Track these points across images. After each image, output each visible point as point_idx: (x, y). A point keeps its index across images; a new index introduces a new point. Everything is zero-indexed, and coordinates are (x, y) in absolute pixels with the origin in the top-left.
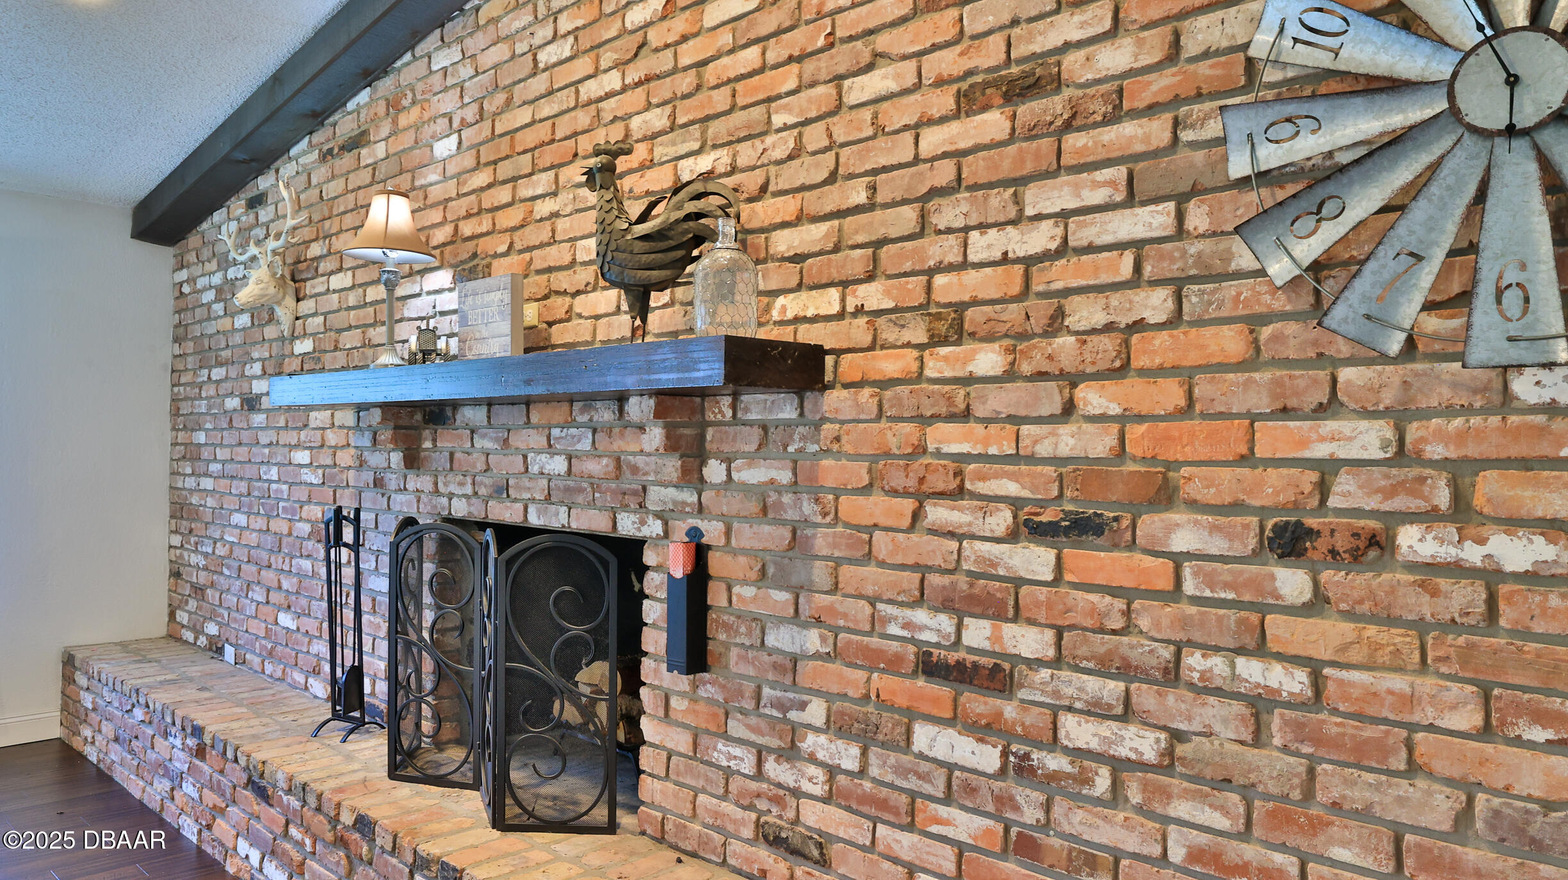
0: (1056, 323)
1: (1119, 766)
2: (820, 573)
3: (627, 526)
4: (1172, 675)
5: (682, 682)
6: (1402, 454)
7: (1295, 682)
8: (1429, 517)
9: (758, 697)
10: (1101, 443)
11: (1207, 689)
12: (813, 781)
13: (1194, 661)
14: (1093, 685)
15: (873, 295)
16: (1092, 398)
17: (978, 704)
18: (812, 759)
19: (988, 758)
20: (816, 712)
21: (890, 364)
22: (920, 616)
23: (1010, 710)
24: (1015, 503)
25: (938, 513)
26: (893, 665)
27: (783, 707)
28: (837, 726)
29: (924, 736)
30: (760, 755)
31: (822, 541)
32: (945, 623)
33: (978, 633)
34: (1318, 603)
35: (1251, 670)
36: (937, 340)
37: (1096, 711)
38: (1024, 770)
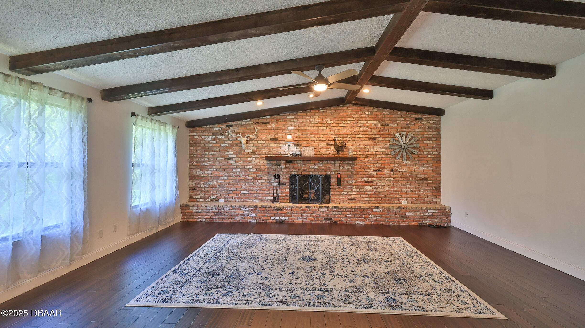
0: (376, 156)
1: (381, 186)
2: (354, 176)
3: (328, 173)
4: (385, 180)
5: (338, 187)
6: (398, 165)
7: (392, 179)
8: (399, 169)
9: (347, 187)
10: (380, 165)
12: (354, 193)
13: (387, 179)
14: (379, 181)
15: (360, 153)
16: (379, 162)
17: (370, 184)
18: (354, 191)
19: (371, 188)
20: (354, 187)
21: (362, 159)
22: (365, 178)
23: (373, 184)
24: (373, 169)
25: (366, 170)
26: (362, 182)
27: (350, 188)
28: (357, 188)
29: (365, 187)
30: (348, 192)
31: (355, 173)
32: (367, 178)
33: (370, 179)
34: (394, 174)
35: (390, 179)
36: (366, 157)
37: (380, 183)
38: (374, 188)
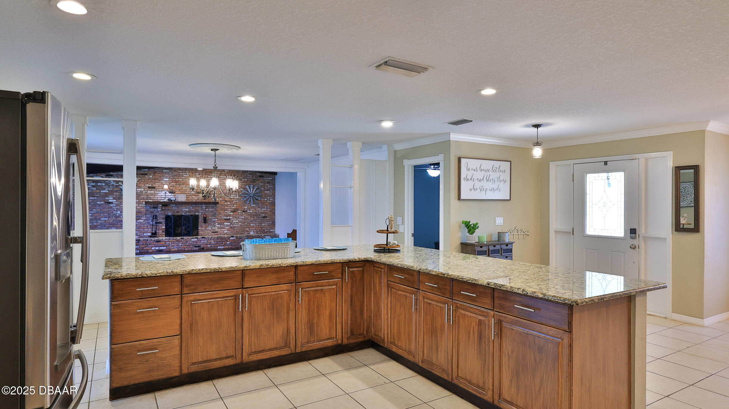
0: (233, 202)
1: (236, 222)
2: (217, 215)
3: (197, 214)
4: (239, 218)
5: (204, 224)
6: (248, 208)
7: (244, 217)
8: (249, 210)
9: (211, 224)
10: (235, 208)
11: (240, 218)
12: (217, 228)
13: (240, 217)
14: (235, 219)
15: (221, 199)
16: (235, 205)
17: (228, 221)
18: (217, 227)
19: (229, 224)
20: (217, 224)
21: (222, 203)
22: (224, 217)
23: (230, 221)
24: (230, 211)
25: (225, 211)
26: (223, 220)
27: (214, 224)
28: (218, 224)
29: (225, 224)
30: (212, 227)
31: (217, 213)
32: (226, 217)
33: (228, 217)
34: (245, 214)
35: (242, 217)
36: (225, 202)
37: (235, 220)
38: (231, 224)
